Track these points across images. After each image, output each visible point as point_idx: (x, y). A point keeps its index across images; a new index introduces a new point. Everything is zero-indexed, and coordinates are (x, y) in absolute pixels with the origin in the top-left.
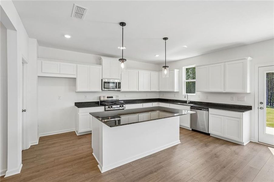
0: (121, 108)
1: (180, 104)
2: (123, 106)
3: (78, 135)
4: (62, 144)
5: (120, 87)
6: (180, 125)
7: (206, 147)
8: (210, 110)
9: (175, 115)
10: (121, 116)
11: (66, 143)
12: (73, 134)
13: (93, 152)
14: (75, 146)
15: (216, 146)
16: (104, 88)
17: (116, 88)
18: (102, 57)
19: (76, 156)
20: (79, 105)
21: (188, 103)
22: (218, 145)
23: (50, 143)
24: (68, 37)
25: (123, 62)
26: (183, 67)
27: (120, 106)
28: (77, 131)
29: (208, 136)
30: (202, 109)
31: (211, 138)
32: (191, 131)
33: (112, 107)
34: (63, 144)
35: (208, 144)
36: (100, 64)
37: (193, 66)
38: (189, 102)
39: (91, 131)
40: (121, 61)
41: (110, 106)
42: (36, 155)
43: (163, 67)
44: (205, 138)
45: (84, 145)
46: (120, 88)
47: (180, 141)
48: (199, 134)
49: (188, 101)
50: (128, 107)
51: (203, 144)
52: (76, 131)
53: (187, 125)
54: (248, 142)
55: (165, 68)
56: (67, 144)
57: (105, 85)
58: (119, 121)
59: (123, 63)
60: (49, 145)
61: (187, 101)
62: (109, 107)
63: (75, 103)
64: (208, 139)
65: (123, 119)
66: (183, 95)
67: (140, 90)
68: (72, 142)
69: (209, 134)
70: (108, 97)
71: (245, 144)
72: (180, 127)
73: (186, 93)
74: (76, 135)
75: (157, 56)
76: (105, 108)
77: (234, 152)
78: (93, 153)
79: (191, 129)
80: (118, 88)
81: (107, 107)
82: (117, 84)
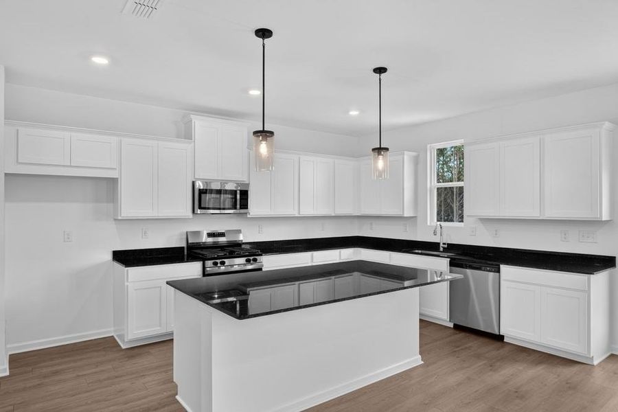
0: (250, 267)
1: (420, 252)
2: (255, 260)
3: (124, 347)
4: (80, 374)
5: (244, 205)
6: (420, 314)
7: (490, 373)
8: (504, 268)
9: (407, 283)
10: (248, 289)
11: (94, 370)
12: (109, 344)
13: (179, 393)
14: (124, 378)
15: (521, 368)
16: (200, 208)
17: (235, 208)
18: (192, 116)
19: (128, 405)
20: (127, 258)
21: (441, 249)
22: (525, 365)
23: (44, 370)
24: (100, 61)
25: (265, 138)
26: (429, 146)
27: (248, 261)
28: (121, 336)
29: (498, 344)
30: (483, 268)
31: (507, 348)
32: (452, 331)
33: (223, 263)
34: (85, 373)
35: (498, 364)
36: (188, 136)
37: (457, 143)
38: (446, 246)
39: (172, 334)
40: (259, 136)
41: (218, 261)
42: (14, 405)
43: (374, 150)
44: (490, 348)
45: (149, 375)
46: (247, 208)
47: (420, 356)
48: (473, 337)
49: (441, 245)
50: (271, 263)
51: (485, 364)
52: (117, 336)
53: (441, 314)
54: (604, 357)
55: (379, 154)
56: (96, 373)
57: (202, 198)
58: (244, 304)
59: (264, 142)
60: (45, 377)
61: (439, 244)
62: (215, 264)
64: (498, 350)
65: (257, 297)
66: (429, 228)
67: (304, 212)
68: (111, 367)
69: (500, 338)
70: (210, 235)
71: (596, 363)
72: (420, 320)
73: (438, 221)
74: (119, 346)
75: (353, 113)
76: (204, 268)
77: (567, 383)
78: (177, 397)
79: (451, 325)
80: (241, 208)
81: (209, 263)
82: (238, 196)
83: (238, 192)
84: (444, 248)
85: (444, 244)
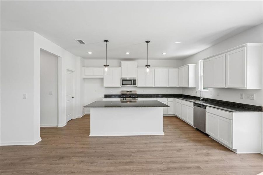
2: (135, 99)
16: (122, 84)
18: (121, 61)
24: (90, 53)
26: (199, 61)
27: (133, 99)
36: (120, 66)
41: (124, 98)
46: (136, 84)
47: (163, 132)
57: (124, 82)
63: (105, 95)
67: (156, 86)
70: (127, 92)
73: (203, 89)
75: (164, 54)
76: (120, 100)
79: (196, 128)
80: (133, 85)
82: (133, 81)
85: (202, 98)
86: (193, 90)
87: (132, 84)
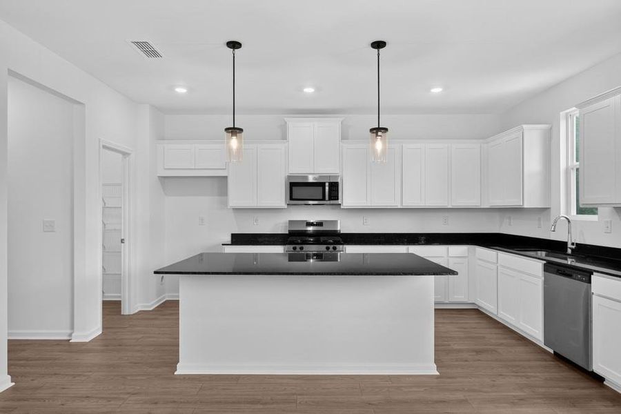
2: (335, 248)
5: (335, 196)
16: (292, 199)
18: (286, 119)
26: (562, 114)
27: (328, 248)
30: (574, 275)
33: (302, 248)
36: (284, 137)
38: (575, 247)
41: (298, 246)
46: (339, 199)
53: (538, 332)
62: (295, 248)
63: (232, 235)
69: (601, 379)
70: (308, 224)
73: (577, 212)
76: (285, 251)
79: (552, 351)
80: (330, 199)
81: (289, 247)
82: (327, 188)
83: (327, 184)
84: (572, 250)
85: (573, 244)
86: (539, 219)
87: (324, 199)
